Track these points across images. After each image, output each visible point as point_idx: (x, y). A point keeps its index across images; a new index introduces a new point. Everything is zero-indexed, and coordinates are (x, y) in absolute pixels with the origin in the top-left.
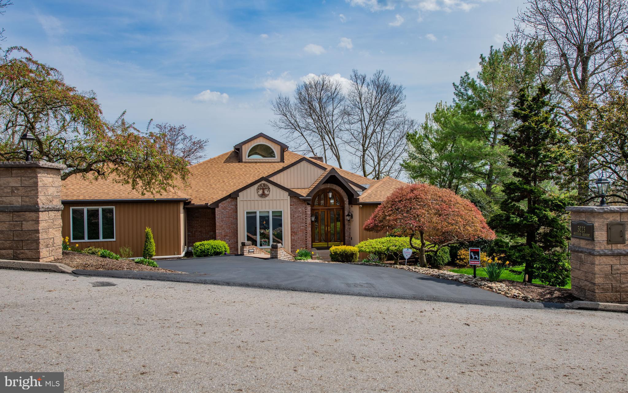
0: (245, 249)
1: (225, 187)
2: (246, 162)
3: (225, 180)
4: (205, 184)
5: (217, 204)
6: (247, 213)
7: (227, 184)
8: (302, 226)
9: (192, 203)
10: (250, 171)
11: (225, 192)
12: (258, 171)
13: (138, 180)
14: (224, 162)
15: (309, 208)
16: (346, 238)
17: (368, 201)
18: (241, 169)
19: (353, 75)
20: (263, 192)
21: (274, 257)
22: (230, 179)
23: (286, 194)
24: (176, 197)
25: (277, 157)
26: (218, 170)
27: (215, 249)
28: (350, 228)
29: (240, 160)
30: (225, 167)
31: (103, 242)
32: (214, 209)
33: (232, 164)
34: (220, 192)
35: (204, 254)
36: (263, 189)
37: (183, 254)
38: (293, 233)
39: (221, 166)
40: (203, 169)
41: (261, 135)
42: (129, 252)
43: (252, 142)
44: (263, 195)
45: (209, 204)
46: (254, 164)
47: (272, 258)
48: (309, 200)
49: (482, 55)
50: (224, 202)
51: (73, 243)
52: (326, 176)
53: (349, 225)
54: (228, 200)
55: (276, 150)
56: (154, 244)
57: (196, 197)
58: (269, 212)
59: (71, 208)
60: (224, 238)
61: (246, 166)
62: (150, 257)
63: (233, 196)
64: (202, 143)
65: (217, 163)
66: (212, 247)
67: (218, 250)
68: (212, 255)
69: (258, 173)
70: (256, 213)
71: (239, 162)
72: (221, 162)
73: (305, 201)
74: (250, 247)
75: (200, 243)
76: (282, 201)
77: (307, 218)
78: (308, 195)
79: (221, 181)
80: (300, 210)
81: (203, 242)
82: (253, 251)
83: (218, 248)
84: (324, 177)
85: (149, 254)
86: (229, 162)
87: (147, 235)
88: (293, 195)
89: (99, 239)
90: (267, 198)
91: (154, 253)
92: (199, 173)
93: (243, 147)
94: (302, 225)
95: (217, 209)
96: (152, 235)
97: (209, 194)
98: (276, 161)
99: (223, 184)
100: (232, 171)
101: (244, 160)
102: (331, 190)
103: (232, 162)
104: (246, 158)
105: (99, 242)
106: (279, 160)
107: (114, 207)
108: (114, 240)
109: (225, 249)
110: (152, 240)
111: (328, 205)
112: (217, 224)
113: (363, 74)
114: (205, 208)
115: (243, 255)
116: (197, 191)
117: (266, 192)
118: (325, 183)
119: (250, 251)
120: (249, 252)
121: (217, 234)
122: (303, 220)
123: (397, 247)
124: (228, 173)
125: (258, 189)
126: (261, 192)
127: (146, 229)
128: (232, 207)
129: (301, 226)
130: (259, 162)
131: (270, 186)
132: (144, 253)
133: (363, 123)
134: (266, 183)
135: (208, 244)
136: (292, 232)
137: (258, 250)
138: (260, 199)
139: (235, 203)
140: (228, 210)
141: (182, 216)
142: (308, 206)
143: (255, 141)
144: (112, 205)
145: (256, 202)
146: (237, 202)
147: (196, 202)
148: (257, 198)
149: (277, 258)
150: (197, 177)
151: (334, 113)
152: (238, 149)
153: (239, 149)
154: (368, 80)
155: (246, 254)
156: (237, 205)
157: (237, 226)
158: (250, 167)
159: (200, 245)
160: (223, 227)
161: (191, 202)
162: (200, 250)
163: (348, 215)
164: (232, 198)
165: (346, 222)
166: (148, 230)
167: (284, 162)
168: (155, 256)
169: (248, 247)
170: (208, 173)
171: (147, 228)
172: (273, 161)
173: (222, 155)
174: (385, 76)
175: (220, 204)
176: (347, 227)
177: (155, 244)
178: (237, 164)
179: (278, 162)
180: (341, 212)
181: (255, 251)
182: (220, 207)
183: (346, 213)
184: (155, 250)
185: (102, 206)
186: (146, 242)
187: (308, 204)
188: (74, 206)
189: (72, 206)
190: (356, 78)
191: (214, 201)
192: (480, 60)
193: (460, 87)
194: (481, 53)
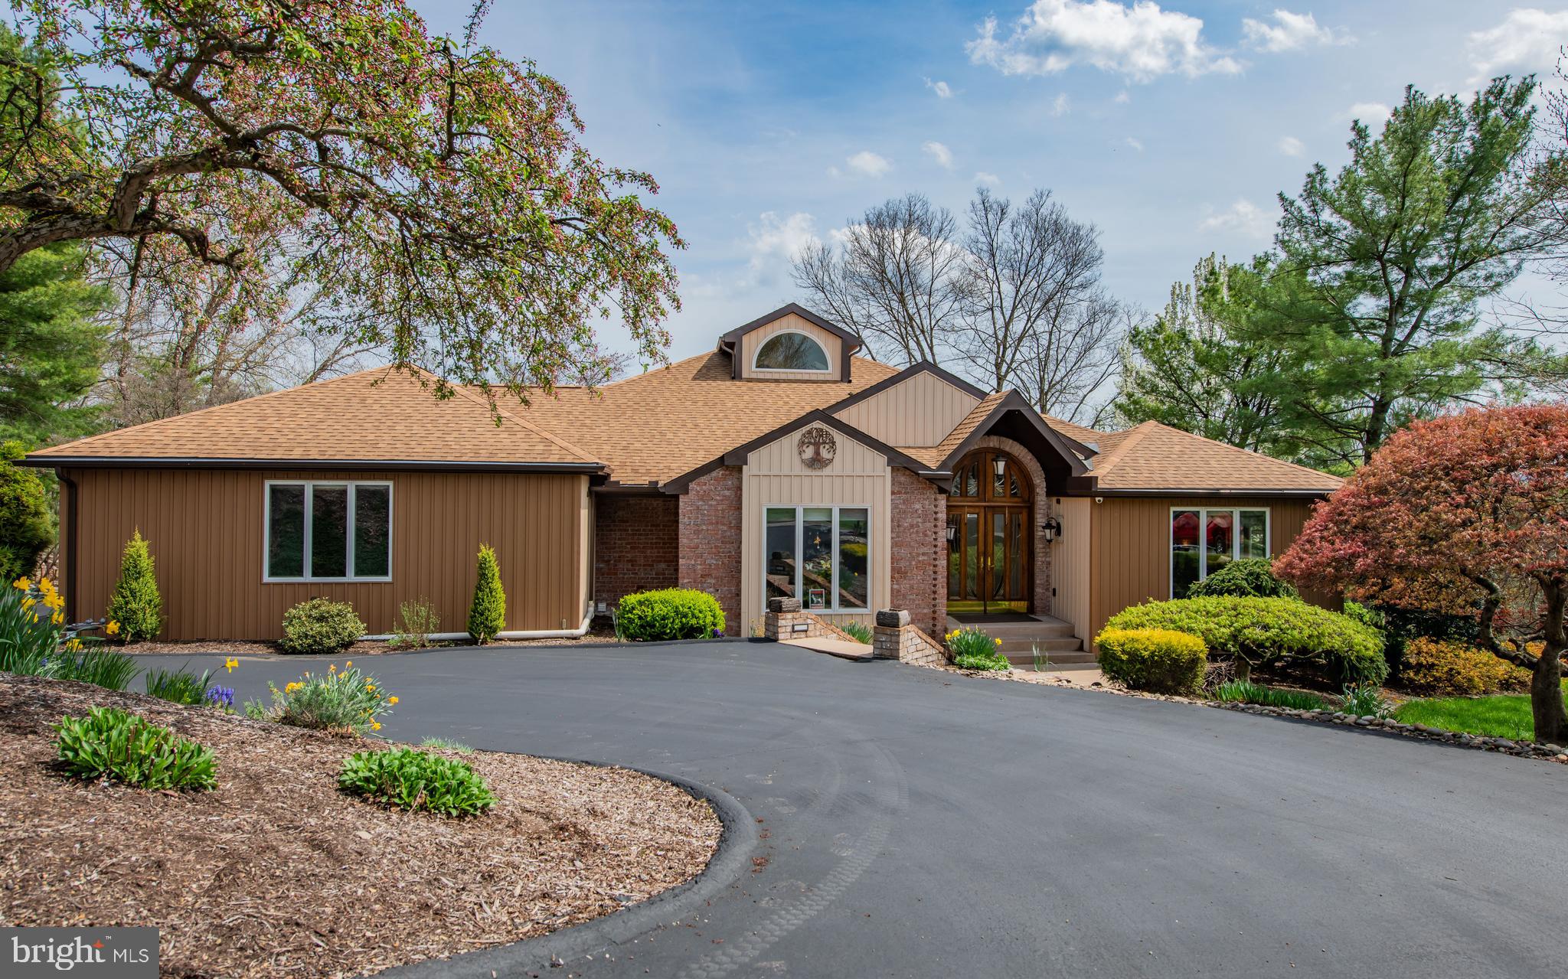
0: (781, 623)
1: (702, 441)
2: (750, 380)
3: (701, 421)
4: (647, 430)
5: (683, 482)
6: (770, 511)
7: (706, 432)
8: (923, 554)
9: (612, 479)
10: (765, 401)
11: (702, 453)
12: (786, 403)
13: (418, 322)
14: (694, 379)
15: (942, 502)
16: (1038, 590)
17: (1119, 485)
18: (740, 396)
19: (978, 200)
20: (817, 453)
21: (887, 653)
22: (713, 421)
23: (881, 460)
24: (569, 459)
25: (833, 369)
26: (680, 396)
27: (685, 616)
28: (1049, 563)
29: (735, 375)
30: (697, 389)
31: (356, 584)
32: (676, 497)
33: (714, 384)
34: (689, 453)
35: (652, 632)
36: (817, 445)
37: (584, 626)
38: (898, 573)
39: (685, 387)
40: (638, 393)
41: (792, 310)
42: (428, 617)
43: (769, 327)
44: (817, 462)
45: (661, 484)
46: (773, 385)
47: (878, 657)
48: (945, 479)
49: (1356, 122)
50: (703, 479)
51: (268, 584)
52: (996, 411)
53: (1046, 554)
54: (714, 474)
55: (830, 348)
56: (501, 596)
57: (623, 465)
58: (830, 510)
59: (268, 484)
60: (702, 583)
61: (751, 389)
62: (489, 634)
63: (732, 463)
64: (620, 359)
65: (676, 379)
66: (677, 612)
67: (694, 621)
68: (675, 638)
69: (786, 407)
70: (792, 512)
71: (733, 378)
72: (685, 378)
73: (936, 483)
74: (797, 615)
75: (639, 597)
76: (868, 482)
77: (937, 530)
78: (943, 466)
79: (690, 425)
80: (917, 506)
81: (647, 594)
82: (804, 627)
83: (693, 615)
84: (990, 417)
85: (486, 626)
86: (707, 379)
87: (481, 568)
88: (902, 465)
89: (343, 574)
90: (827, 471)
91: (501, 623)
92: (630, 403)
93: (745, 339)
94: (921, 551)
95: (682, 499)
96: (496, 569)
97: (657, 457)
98: (829, 378)
99: (694, 431)
100: (717, 401)
101: (745, 375)
102: (999, 454)
103: (715, 379)
104: (750, 367)
105: (344, 584)
106: (838, 377)
107: (390, 484)
108: (388, 579)
109: (714, 616)
110: (497, 585)
111: (989, 495)
112: (683, 541)
113: (1002, 200)
114: (652, 493)
115: (776, 640)
116: (625, 448)
117: (825, 453)
118: (989, 433)
119: (796, 628)
120: (794, 631)
121: (682, 569)
122: (926, 535)
123: (1275, 631)
124: (706, 404)
125: (802, 443)
126: (809, 452)
127: (479, 550)
128: (727, 493)
129: (918, 555)
130: (785, 381)
131: (838, 437)
132: (473, 623)
133: (998, 314)
134: (825, 427)
135: (663, 601)
136: (893, 569)
137: (819, 626)
138: (808, 472)
139: (736, 482)
140: (714, 503)
141: (585, 515)
142: (940, 497)
143: (777, 323)
144: (387, 479)
145: (796, 481)
146: (740, 480)
147: (625, 475)
148: (798, 468)
149: (897, 658)
150: (624, 413)
151: (935, 287)
152: (731, 345)
153: (734, 343)
154: (1012, 214)
155: (784, 637)
156: (740, 488)
157: (739, 547)
158: (763, 392)
159: (641, 603)
160: (699, 551)
161: (609, 475)
162: (640, 618)
163: (1048, 526)
164: (728, 467)
165: (1039, 546)
166: (487, 553)
167: (850, 382)
168: (505, 629)
169: (789, 616)
170: (653, 404)
171: (482, 547)
172: (821, 378)
173: (689, 362)
174: (1054, 205)
175: (692, 485)
176: (1039, 559)
177: (503, 596)
178: (728, 383)
179: (835, 382)
180: (1023, 517)
181: (811, 627)
182: (692, 494)
183: (1040, 520)
184: (503, 612)
185: (358, 479)
186: (479, 588)
187: (942, 491)
188: (275, 478)
189: (271, 478)
190: (986, 209)
191: (675, 476)
192: (1352, 136)
193: (1299, 203)
194: (1355, 118)
